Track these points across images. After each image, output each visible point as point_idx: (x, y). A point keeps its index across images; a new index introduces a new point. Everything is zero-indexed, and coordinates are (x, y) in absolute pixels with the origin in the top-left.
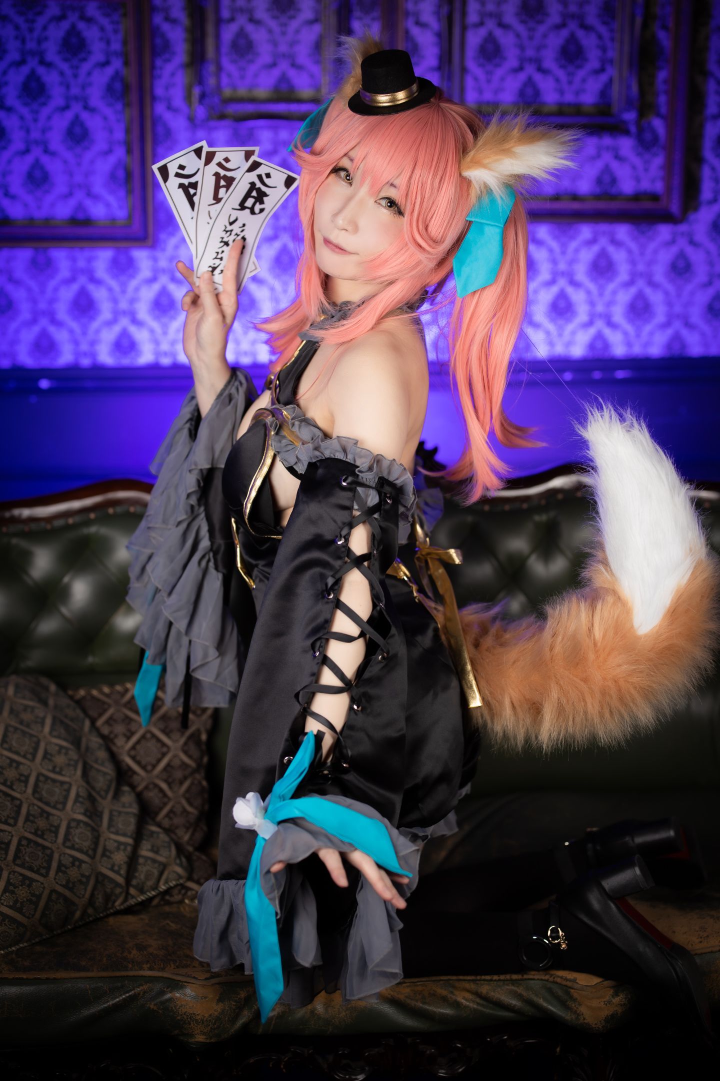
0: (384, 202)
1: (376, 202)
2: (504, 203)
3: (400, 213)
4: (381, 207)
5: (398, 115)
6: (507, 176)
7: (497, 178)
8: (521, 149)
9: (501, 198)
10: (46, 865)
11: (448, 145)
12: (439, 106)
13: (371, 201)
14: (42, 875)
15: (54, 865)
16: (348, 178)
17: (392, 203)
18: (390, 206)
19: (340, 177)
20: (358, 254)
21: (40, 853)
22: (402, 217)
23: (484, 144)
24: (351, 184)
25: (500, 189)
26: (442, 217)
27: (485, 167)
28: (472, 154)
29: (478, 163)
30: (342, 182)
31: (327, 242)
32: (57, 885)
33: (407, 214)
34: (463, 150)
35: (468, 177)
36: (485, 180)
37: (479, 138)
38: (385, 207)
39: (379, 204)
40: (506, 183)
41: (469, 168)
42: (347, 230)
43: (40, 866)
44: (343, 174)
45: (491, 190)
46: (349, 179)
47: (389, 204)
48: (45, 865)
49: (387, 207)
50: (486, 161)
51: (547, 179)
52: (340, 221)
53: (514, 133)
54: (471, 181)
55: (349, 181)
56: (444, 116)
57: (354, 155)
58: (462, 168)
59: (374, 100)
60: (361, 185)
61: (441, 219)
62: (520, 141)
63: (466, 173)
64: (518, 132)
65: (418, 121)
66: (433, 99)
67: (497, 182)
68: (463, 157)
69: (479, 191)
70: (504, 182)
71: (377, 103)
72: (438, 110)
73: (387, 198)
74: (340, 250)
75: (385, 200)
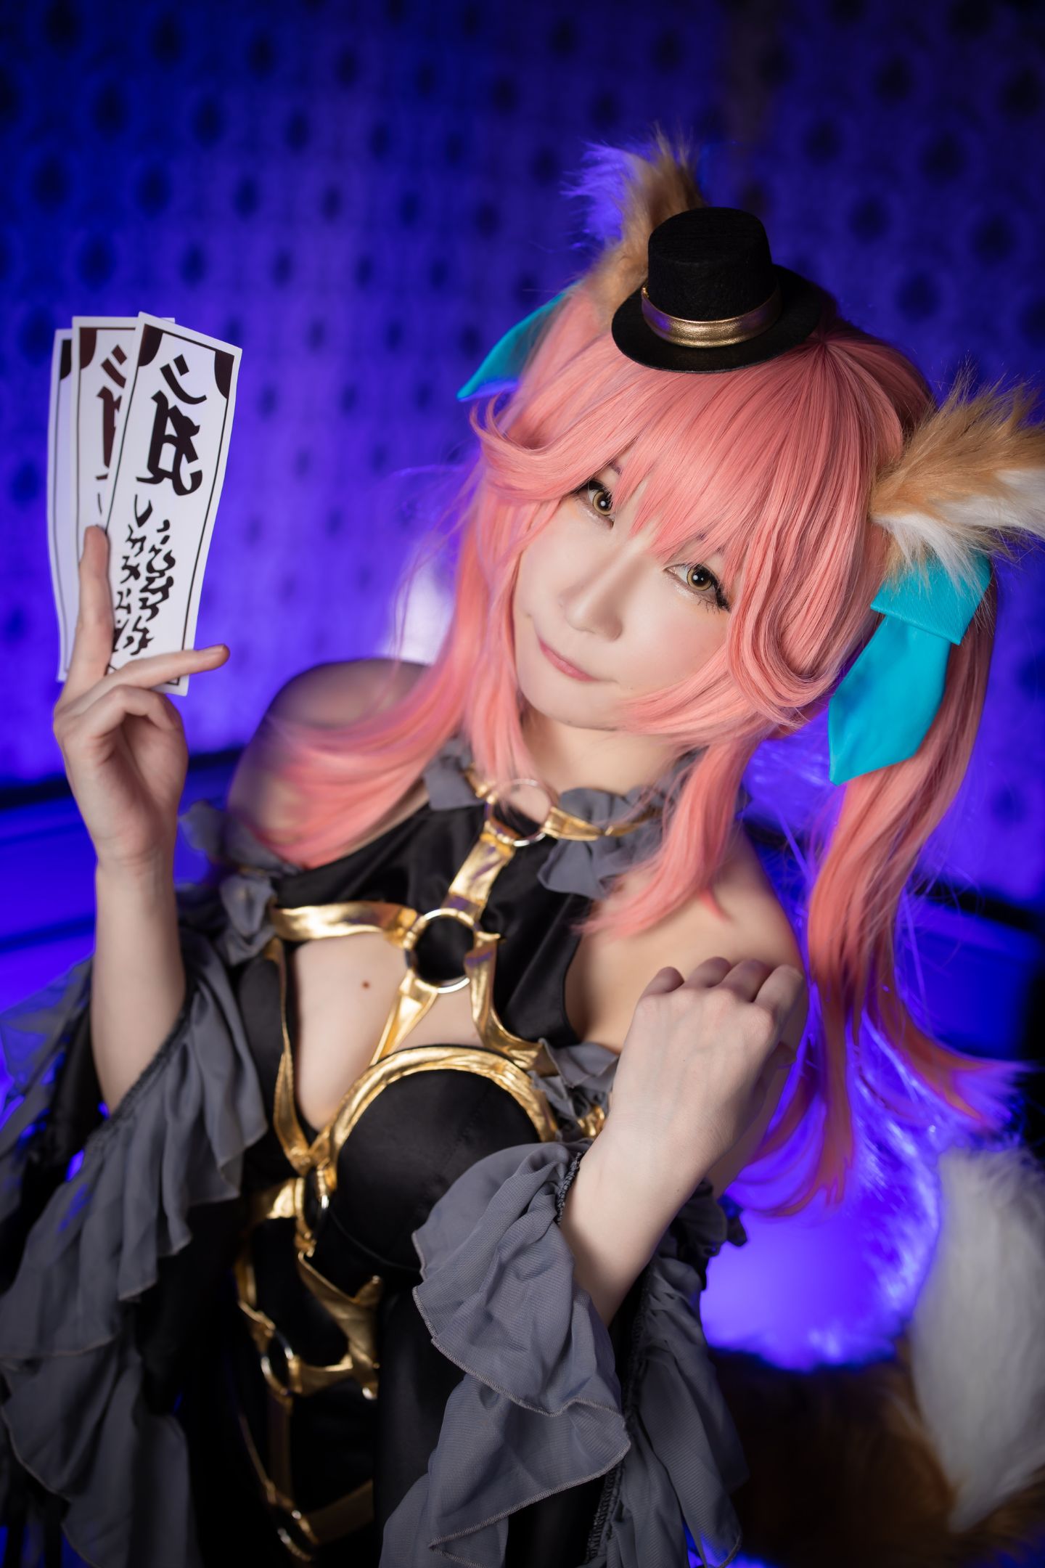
0: (683, 574)
1: (666, 570)
2: (966, 593)
3: (722, 602)
4: (678, 586)
5: (734, 373)
7: (954, 535)
8: (1013, 476)
9: (963, 583)
11: (844, 448)
13: (656, 572)
16: (603, 503)
17: (703, 577)
18: (698, 583)
19: (585, 503)
20: (616, 684)
22: (726, 612)
23: (930, 458)
24: (611, 523)
25: (960, 561)
27: (929, 509)
28: (900, 475)
29: (906, 499)
30: (591, 515)
31: (546, 648)
33: (736, 607)
34: (877, 468)
35: (885, 527)
36: (926, 537)
37: (916, 439)
38: (686, 586)
39: (676, 577)
40: (976, 552)
41: (889, 508)
42: (593, 630)
44: (592, 495)
45: (938, 561)
46: (604, 506)
47: (696, 577)
49: (692, 585)
50: (931, 497)
52: (582, 608)
53: (1002, 431)
54: (891, 536)
55: (606, 513)
56: (838, 376)
57: (623, 461)
58: (873, 508)
59: (675, 329)
60: (638, 527)
61: (815, 621)
62: (1015, 457)
63: (881, 518)
64: (1011, 434)
65: (778, 391)
66: (814, 335)
67: (955, 545)
68: (877, 481)
69: (908, 560)
70: (971, 550)
71: (682, 337)
72: (824, 360)
73: (694, 566)
74: (575, 670)
75: (687, 568)
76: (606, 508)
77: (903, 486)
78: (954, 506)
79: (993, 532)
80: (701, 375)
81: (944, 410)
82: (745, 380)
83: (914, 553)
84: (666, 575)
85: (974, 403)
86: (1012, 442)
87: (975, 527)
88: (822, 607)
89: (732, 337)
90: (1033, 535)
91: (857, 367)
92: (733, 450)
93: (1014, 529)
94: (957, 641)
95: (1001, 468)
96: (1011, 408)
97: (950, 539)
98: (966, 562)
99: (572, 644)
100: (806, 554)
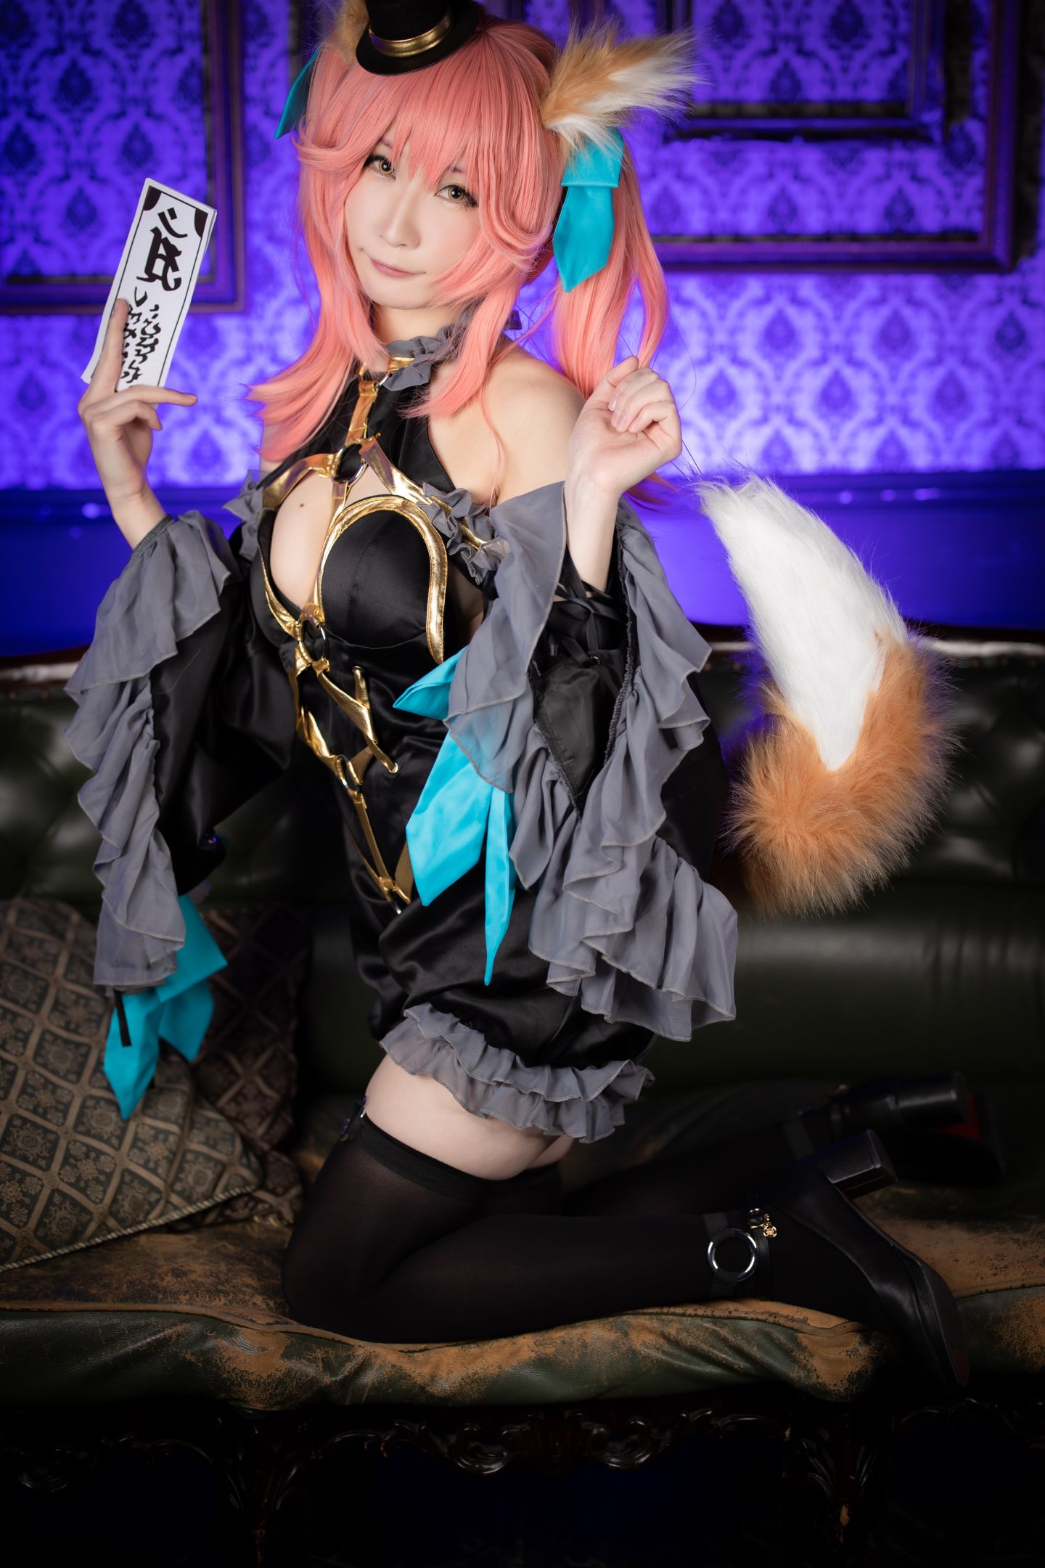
0: (446, 194)
1: (435, 195)
2: (612, 154)
3: (473, 203)
4: (445, 202)
5: (439, 64)
6: (610, 114)
7: (595, 122)
8: (619, 76)
9: (607, 147)
10: (48, 1155)
12: (488, 35)
13: (429, 198)
14: (40, 1168)
15: (59, 1156)
16: (385, 166)
17: (458, 192)
18: (456, 196)
19: (374, 169)
20: (425, 273)
21: (39, 1139)
22: (477, 208)
23: (569, 78)
24: (394, 177)
26: (531, 195)
27: (575, 111)
28: (553, 95)
29: (561, 109)
30: (381, 176)
31: (377, 264)
32: (61, 1182)
33: (481, 202)
34: (539, 94)
35: (554, 129)
36: (580, 128)
37: (556, 71)
38: (449, 200)
39: (442, 197)
40: (610, 127)
41: (554, 116)
42: (404, 245)
43: (38, 1155)
44: (377, 164)
45: (590, 140)
46: (387, 166)
47: (453, 193)
48: (46, 1154)
49: (453, 199)
51: (667, 107)
52: (392, 234)
53: (605, 53)
54: (559, 133)
55: (389, 172)
56: (500, 49)
57: (390, 137)
58: (543, 119)
59: (397, 48)
60: (412, 175)
61: (530, 197)
62: (616, 64)
63: (550, 125)
64: (610, 52)
65: (468, 67)
66: (478, 29)
67: (597, 127)
68: (541, 102)
69: (573, 145)
70: (606, 127)
71: (402, 52)
72: (489, 43)
73: (450, 186)
74: (399, 273)
75: (447, 190)
76: (388, 169)
77: (557, 101)
78: (590, 105)
79: (616, 113)
80: (420, 71)
81: (567, 51)
82: (447, 66)
83: (575, 140)
84: (436, 197)
85: (583, 41)
86: (611, 56)
87: (605, 114)
88: (531, 190)
89: (432, 42)
90: (639, 107)
91: (509, 41)
92: (454, 110)
93: (629, 108)
94: (616, 185)
95: (609, 73)
96: (606, 38)
97: (593, 125)
98: (607, 136)
99: (393, 257)
100: (514, 158)
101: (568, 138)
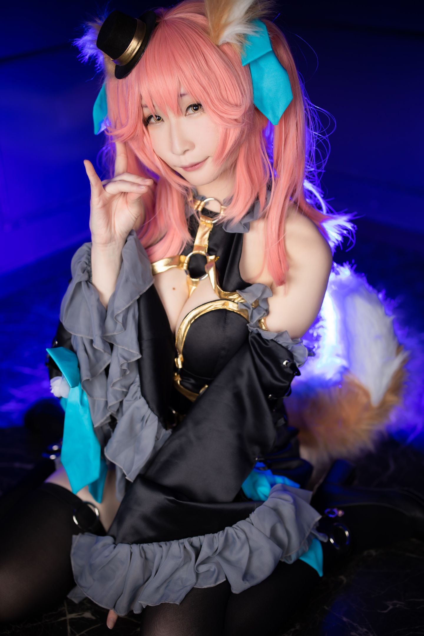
0: (191, 111)
1: (185, 115)
4: (193, 115)
6: (244, 15)
7: (240, 23)
9: (255, 32)
13: (184, 119)
16: (158, 118)
17: (197, 107)
19: (152, 124)
20: (209, 157)
24: (164, 121)
25: (248, 28)
27: (226, 25)
28: (210, 25)
29: (220, 28)
30: (157, 125)
31: (185, 168)
35: (224, 42)
36: (235, 32)
38: (195, 113)
39: (189, 115)
40: (248, 20)
41: (218, 36)
42: (188, 150)
44: (152, 120)
49: (197, 111)
50: (223, 21)
52: (178, 148)
54: (227, 42)
55: (160, 120)
63: (220, 42)
65: (160, 40)
73: (190, 106)
74: (195, 166)
75: (190, 108)
77: (214, 27)
79: (247, 12)
83: (237, 40)
84: (187, 116)
89: (138, 44)
94: (271, 49)
98: (249, 26)
101: (233, 42)
